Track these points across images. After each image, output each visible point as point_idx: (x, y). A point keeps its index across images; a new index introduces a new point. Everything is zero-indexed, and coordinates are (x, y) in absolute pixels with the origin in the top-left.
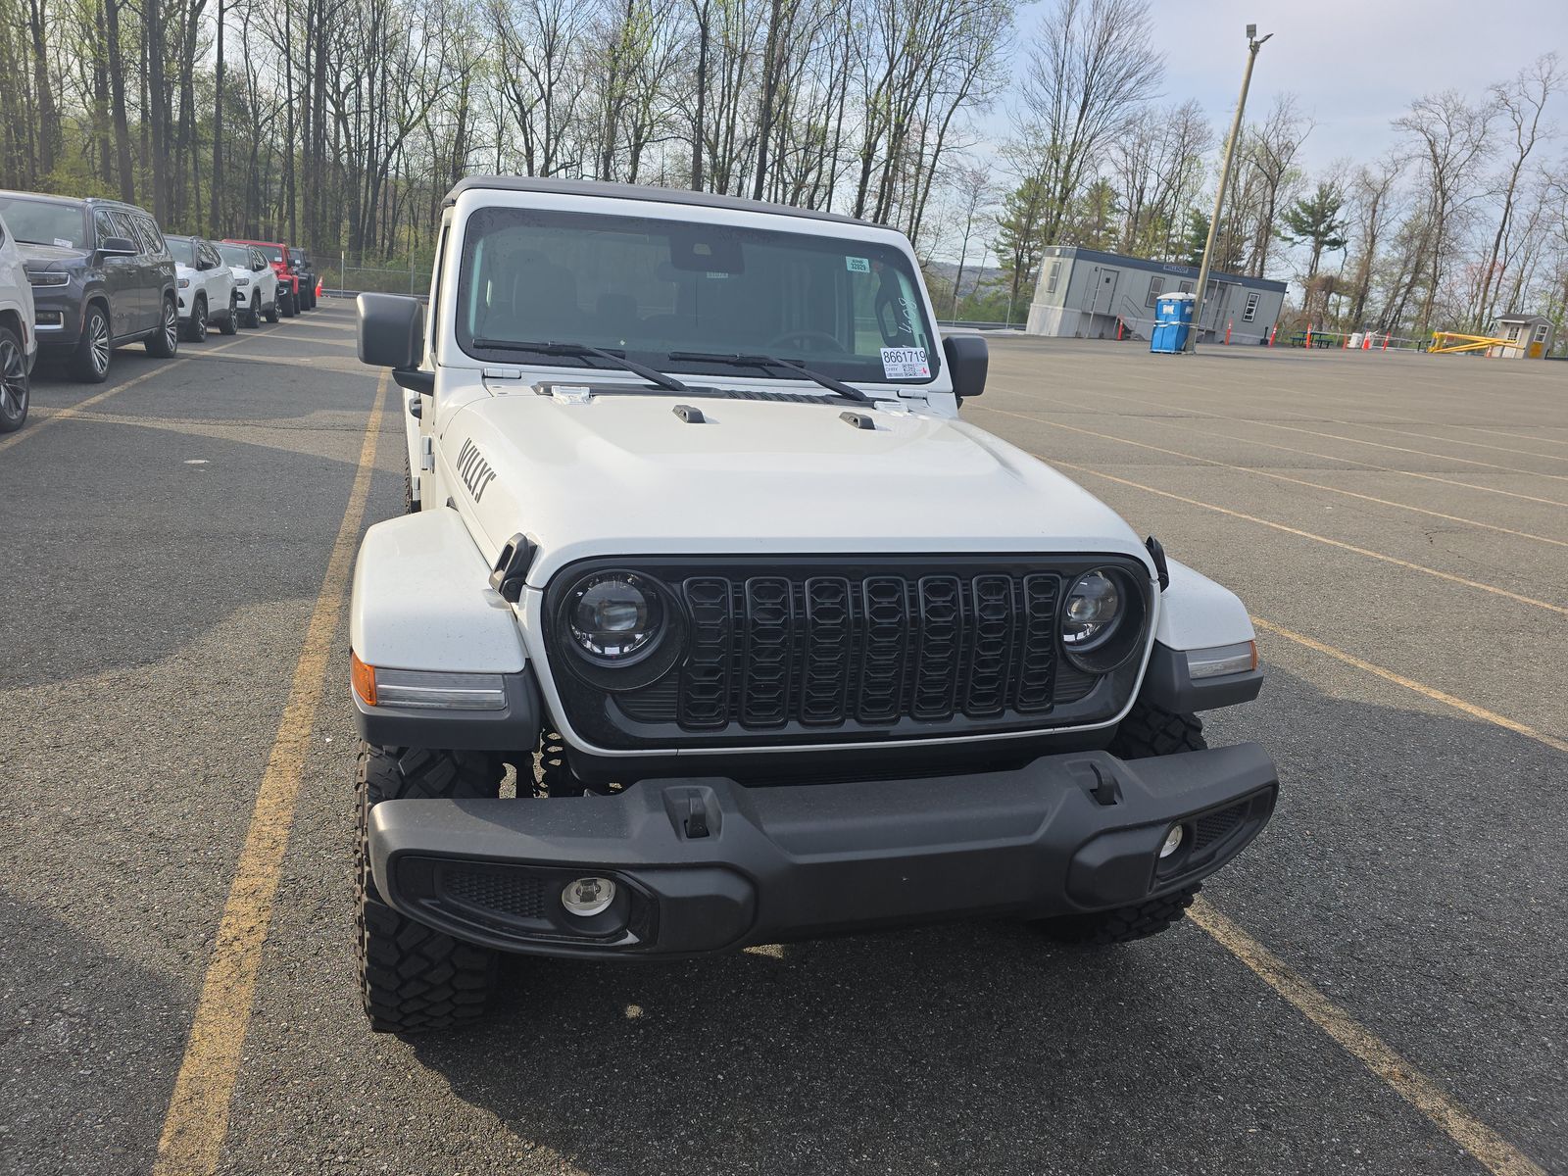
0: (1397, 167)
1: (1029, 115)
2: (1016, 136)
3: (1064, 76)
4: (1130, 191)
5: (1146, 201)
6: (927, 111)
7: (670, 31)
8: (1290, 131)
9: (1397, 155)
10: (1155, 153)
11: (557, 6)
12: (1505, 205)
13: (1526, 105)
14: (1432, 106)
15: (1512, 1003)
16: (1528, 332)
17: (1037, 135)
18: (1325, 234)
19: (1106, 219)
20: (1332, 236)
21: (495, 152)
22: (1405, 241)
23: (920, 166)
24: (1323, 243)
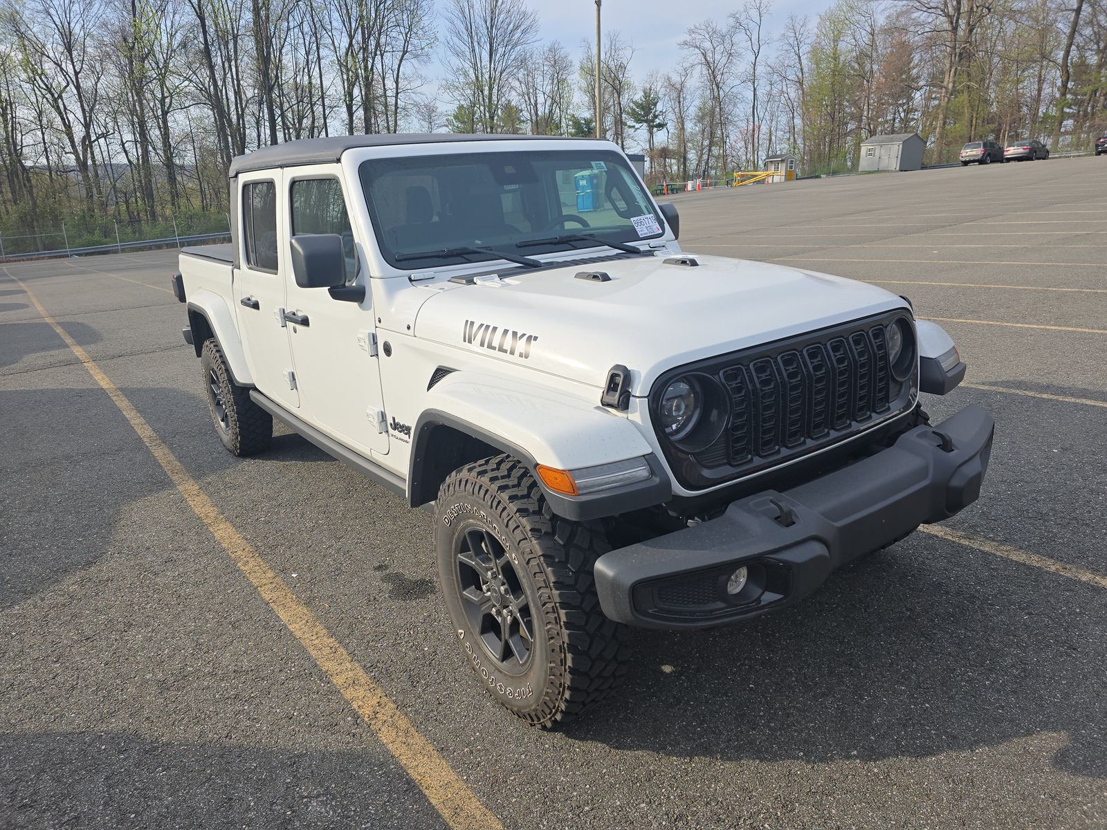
0: (686, 73)
1: (456, 62)
2: (451, 77)
3: (473, 32)
4: (529, 107)
5: (539, 113)
6: (382, 65)
7: (169, 24)
8: (620, 56)
9: (687, 65)
10: (539, 79)
11: (68, 11)
12: (753, 89)
13: (752, 25)
14: (699, 31)
15: (1075, 519)
16: (784, 165)
17: (466, 75)
18: (653, 121)
19: (517, 128)
20: (657, 121)
21: (39, 133)
22: (700, 119)
23: (386, 106)
24: (653, 126)
